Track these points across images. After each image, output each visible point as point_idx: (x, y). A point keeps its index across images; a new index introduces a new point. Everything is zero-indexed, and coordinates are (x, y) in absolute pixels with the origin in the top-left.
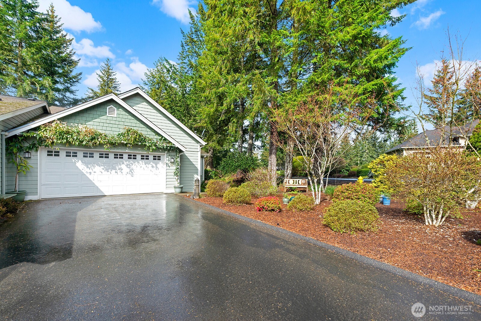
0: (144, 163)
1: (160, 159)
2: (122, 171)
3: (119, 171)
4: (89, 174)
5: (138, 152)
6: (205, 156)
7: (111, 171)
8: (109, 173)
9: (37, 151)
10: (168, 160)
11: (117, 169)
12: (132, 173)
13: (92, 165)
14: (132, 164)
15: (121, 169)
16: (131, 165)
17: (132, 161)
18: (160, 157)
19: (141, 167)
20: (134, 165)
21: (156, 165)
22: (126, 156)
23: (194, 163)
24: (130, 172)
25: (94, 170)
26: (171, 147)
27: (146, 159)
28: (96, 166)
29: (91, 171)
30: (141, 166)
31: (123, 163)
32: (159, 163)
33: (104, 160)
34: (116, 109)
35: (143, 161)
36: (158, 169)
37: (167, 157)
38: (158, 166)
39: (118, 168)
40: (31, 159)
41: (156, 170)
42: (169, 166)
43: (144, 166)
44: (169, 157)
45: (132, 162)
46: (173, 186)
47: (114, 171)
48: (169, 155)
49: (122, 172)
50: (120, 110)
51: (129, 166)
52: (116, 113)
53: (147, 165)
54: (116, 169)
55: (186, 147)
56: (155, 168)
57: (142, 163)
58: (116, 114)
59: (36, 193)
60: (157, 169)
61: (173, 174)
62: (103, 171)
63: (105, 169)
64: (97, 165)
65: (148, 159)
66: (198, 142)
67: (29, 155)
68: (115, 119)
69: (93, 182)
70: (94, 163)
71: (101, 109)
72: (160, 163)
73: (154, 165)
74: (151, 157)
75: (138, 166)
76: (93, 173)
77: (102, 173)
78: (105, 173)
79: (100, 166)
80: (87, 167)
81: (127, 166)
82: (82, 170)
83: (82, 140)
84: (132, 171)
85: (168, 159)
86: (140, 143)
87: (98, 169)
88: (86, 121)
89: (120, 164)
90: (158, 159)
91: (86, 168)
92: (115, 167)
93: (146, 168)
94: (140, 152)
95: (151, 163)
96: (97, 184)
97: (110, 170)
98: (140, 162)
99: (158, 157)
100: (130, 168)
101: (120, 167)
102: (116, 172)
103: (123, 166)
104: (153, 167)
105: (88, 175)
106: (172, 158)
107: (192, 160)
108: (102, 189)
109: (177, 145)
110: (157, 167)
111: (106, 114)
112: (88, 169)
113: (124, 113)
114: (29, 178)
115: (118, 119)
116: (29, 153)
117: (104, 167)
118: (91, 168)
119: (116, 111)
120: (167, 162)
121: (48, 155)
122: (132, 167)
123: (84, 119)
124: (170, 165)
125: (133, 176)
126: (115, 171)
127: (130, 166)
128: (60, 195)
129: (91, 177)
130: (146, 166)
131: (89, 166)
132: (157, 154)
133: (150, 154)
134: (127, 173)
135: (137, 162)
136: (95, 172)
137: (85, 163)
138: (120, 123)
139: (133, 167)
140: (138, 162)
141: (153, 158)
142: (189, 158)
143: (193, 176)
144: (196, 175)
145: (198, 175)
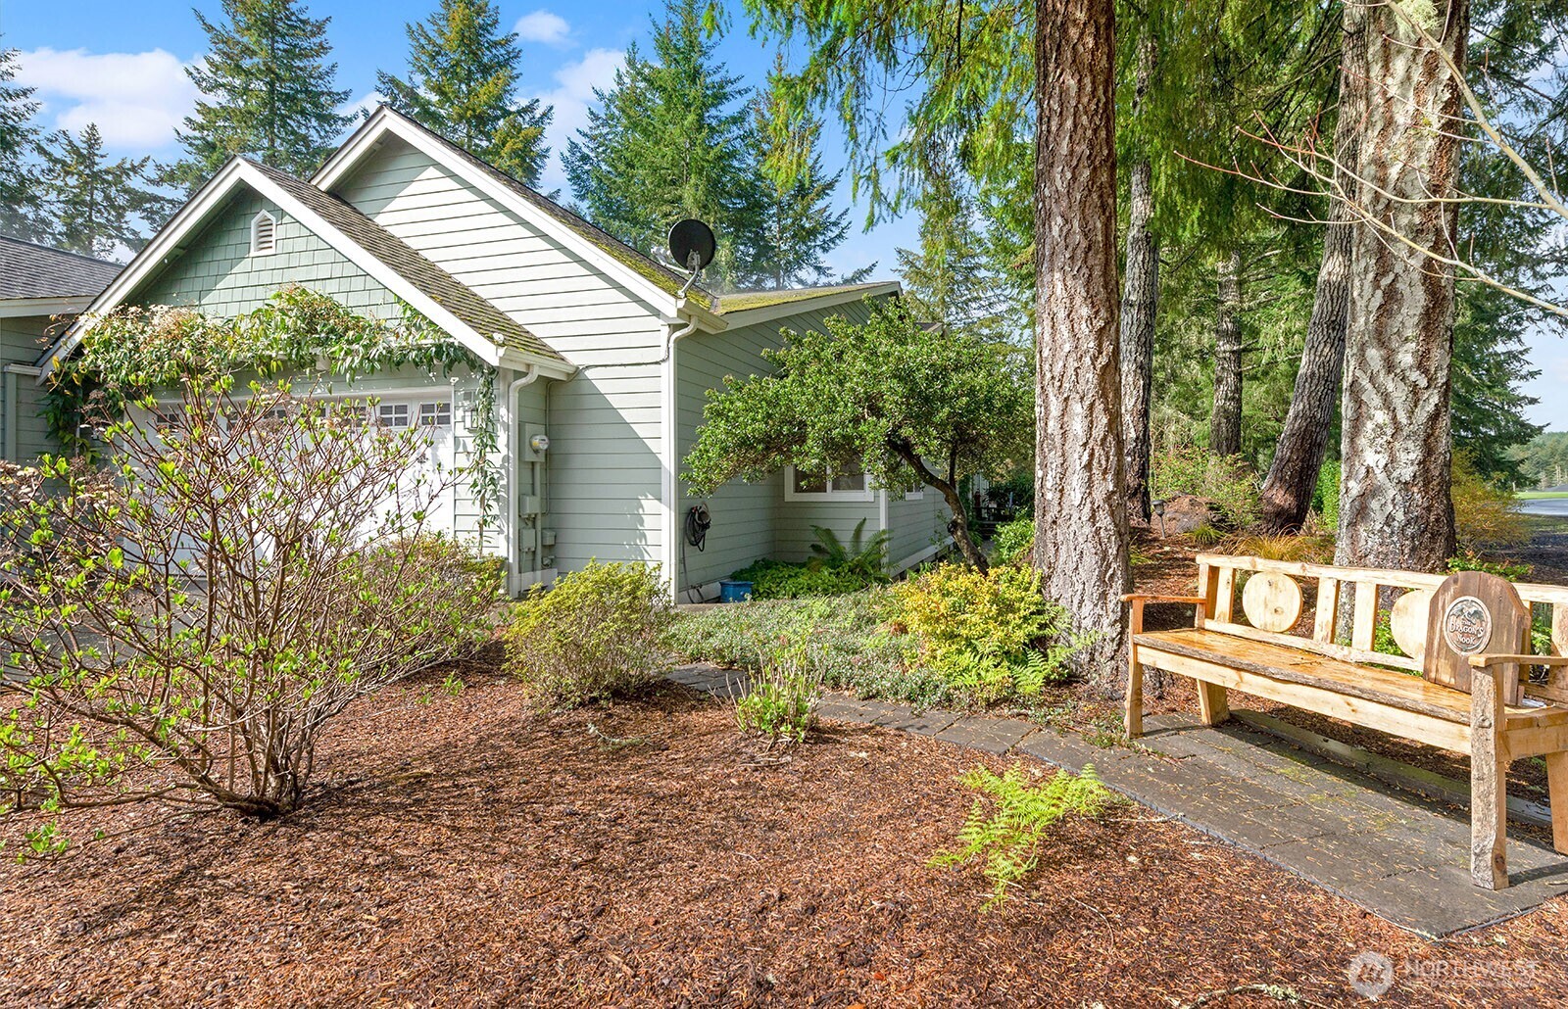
1: (446, 420)
18: (447, 407)
21: (434, 449)
23: (641, 431)
27: (399, 422)
32: (441, 439)
34: (274, 220)
37: (457, 407)
38: (441, 452)
50: (286, 219)
52: (274, 238)
58: (273, 244)
65: (404, 422)
68: (272, 263)
71: (237, 236)
73: (426, 450)
74: (414, 413)
85: (460, 413)
90: (441, 421)
99: (442, 407)
107: (627, 416)
110: (436, 461)
111: (249, 252)
115: (281, 262)
119: (274, 230)
133: (411, 398)
138: (287, 275)
142: (615, 401)
143: (635, 503)
144: (650, 497)
145: (660, 500)
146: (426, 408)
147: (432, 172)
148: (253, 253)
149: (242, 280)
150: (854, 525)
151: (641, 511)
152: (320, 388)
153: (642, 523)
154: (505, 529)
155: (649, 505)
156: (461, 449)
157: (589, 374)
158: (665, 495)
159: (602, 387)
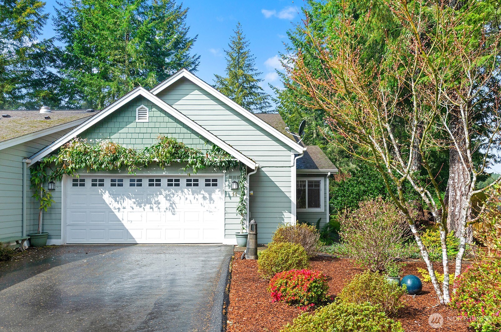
0: (190, 193)
1: (216, 185)
2: (160, 206)
3: (155, 206)
4: (118, 210)
5: (180, 174)
6: (329, 174)
7: (145, 205)
8: (142, 209)
9: (60, 180)
10: (229, 186)
11: (153, 203)
12: (173, 208)
13: (121, 197)
14: (174, 195)
15: (158, 203)
16: (172, 196)
17: (173, 189)
18: (216, 180)
19: (187, 199)
20: (175, 196)
21: (210, 195)
22: (164, 182)
23: (283, 189)
24: (171, 208)
25: (124, 205)
26: (229, 162)
27: (195, 185)
28: (126, 199)
29: (119, 206)
30: (186, 196)
31: (161, 194)
32: (214, 191)
33: (136, 189)
34: (147, 109)
35: (190, 190)
36: (214, 201)
37: (226, 181)
38: (214, 196)
39: (154, 201)
40: (56, 191)
41: (210, 203)
42: (230, 197)
43: (191, 197)
44: (230, 180)
45: (174, 192)
46: (234, 232)
47: (148, 206)
48: (230, 177)
49: (159, 208)
50: (154, 109)
51: (168, 198)
52: (148, 116)
53: (196, 195)
54: (151, 203)
55: (255, 158)
56: (208, 201)
57: (188, 192)
58: (147, 118)
59: (59, 236)
60: (212, 202)
61: (235, 210)
62: (134, 206)
63: (137, 203)
64: (128, 197)
65: (197, 185)
66: (290, 149)
67: (53, 186)
68: (146, 125)
69: (122, 222)
70: (123, 195)
71: (128, 114)
72: (217, 190)
73: (207, 195)
74: (202, 182)
75: (182, 197)
76: (122, 210)
77: (133, 208)
78: (137, 208)
79: (130, 199)
80: (116, 201)
81: (166, 197)
82: (109, 205)
83: (101, 162)
84: (174, 205)
85: (227, 183)
86: (179, 160)
87: (128, 203)
88: (111, 134)
89: (157, 195)
90: (214, 185)
91: (113, 201)
92: (150, 199)
93: (194, 201)
94: (183, 174)
95: (202, 192)
96: (127, 225)
97: (143, 205)
98: (186, 190)
99: (213, 180)
100: (170, 200)
101: (156, 199)
102: (151, 208)
103: (161, 198)
104: (204, 198)
105: (116, 212)
106: (234, 182)
107: (278, 184)
108: (133, 233)
109: (240, 158)
110: (211, 199)
111: (135, 120)
112: (117, 203)
113: (158, 113)
114: (53, 216)
115: (152, 125)
116: (53, 184)
117: (136, 200)
118: (120, 203)
119: (147, 113)
120: (227, 189)
121: (74, 185)
122: (173, 198)
123: (109, 130)
124: (232, 195)
125: (174, 214)
126: (150, 205)
127: (170, 197)
128: (85, 240)
129: (119, 215)
130: (195, 197)
131: (118, 198)
132: (211, 175)
133: (200, 177)
134: (167, 209)
135: (180, 191)
136: (124, 208)
137: (113, 195)
138: (155, 130)
139: (175, 199)
140: (182, 191)
141: (204, 183)
142: (273, 179)
143: (281, 214)
144: (287, 212)
145: (291, 213)
146: (206, 180)
147: (196, 92)
148: (137, 121)
149: (131, 130)
150: (317, 220)
151: (283, 217)
152: (165, 172)
153: (284, 220)
154: (246, 223)
155: (286, 214)
156: (227, 196)
157: (263, 169)
158: (292, 211)
159: (268, 174)
